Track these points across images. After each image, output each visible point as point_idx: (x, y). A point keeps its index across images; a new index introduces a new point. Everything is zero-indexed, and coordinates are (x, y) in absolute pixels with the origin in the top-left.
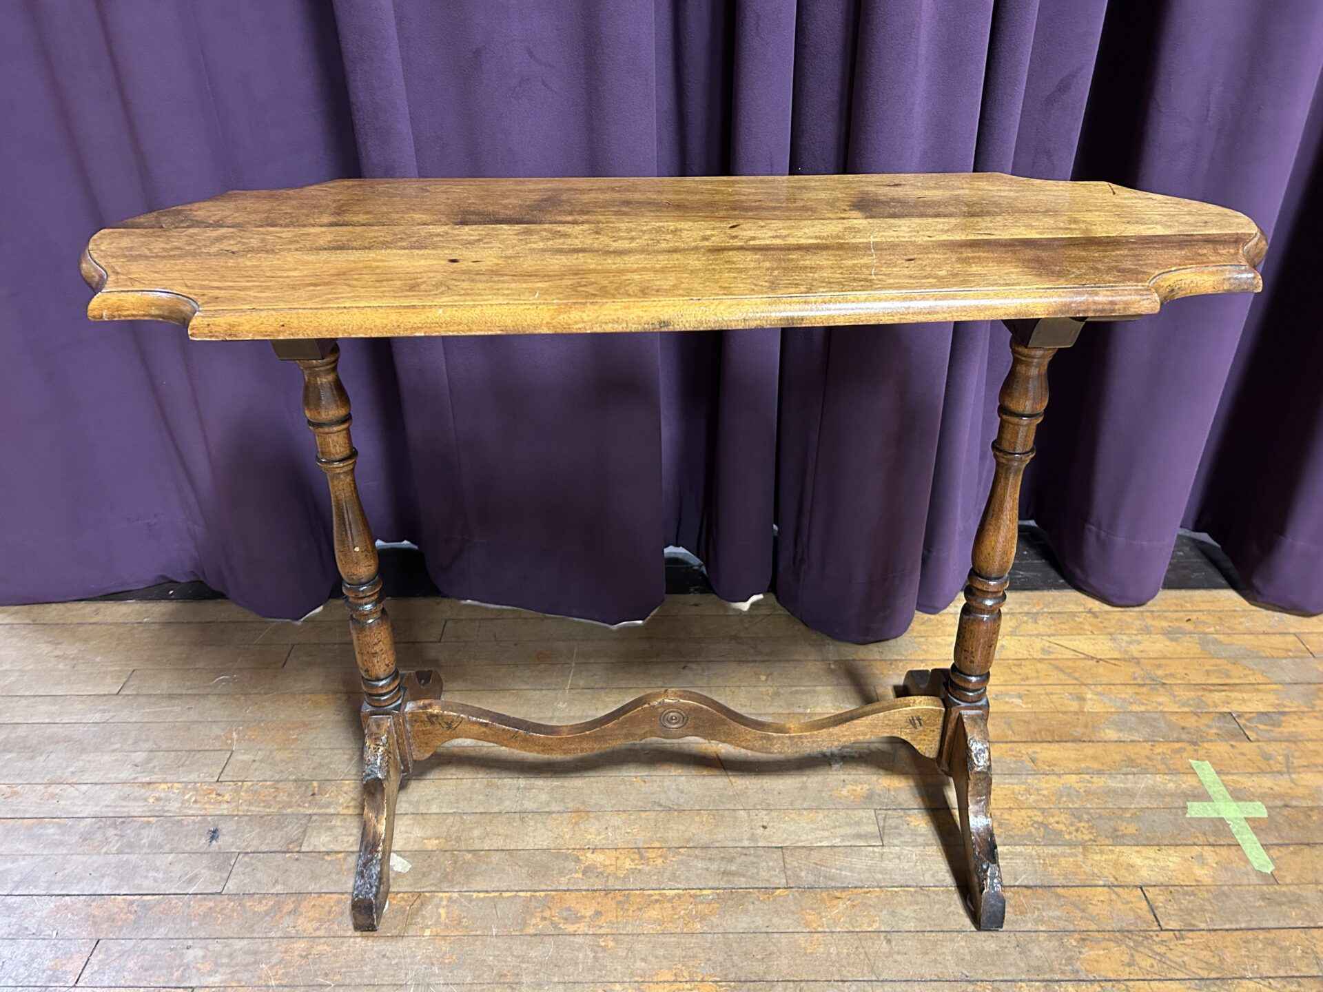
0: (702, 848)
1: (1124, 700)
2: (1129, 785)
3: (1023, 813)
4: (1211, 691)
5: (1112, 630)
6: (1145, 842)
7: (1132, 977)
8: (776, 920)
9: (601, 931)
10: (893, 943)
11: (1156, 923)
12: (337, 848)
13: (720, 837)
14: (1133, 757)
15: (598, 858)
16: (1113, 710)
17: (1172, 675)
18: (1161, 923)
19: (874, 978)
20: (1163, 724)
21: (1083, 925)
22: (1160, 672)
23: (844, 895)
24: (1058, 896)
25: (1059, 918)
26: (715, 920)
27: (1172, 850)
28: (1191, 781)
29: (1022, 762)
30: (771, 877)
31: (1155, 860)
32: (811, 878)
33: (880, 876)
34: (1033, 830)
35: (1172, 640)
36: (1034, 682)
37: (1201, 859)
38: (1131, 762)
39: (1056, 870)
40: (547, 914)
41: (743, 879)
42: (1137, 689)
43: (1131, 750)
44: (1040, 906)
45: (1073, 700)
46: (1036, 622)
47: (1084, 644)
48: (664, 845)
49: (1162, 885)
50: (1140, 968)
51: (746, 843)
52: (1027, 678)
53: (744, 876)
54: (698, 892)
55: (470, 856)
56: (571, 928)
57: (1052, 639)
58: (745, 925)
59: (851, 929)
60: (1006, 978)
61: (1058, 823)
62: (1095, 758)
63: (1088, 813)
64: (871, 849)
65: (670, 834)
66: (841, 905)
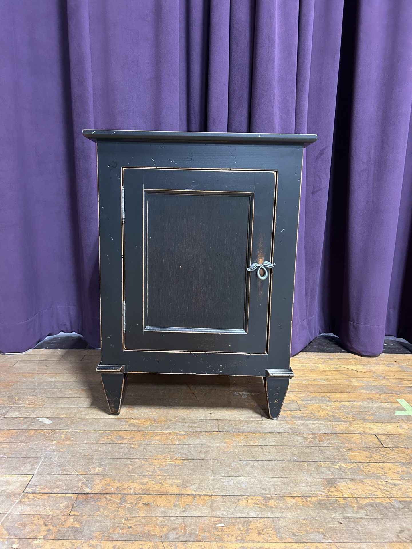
0: (182, 419)
1: (369, 382)
2: (370, 405)
3: (324, 412)
4: (405, 380)
5: (363, 363)
6: (377, 422)
7: (371, 461)
8: (212, 441)
9: (133, 443)
10: (264, 449)
11: (382, 445)
12: (20, 416)
13: (191, 416)
14: (372, 397)
15: (136, 421)
16: (364, 384)
17: (389, 376)
18: (384, 445)
19: (254, 459)
20: (385, 389)
21: (349, 445)
22: (383, 375)
23: (243, 434)
24: (338, 436)
25: (338, 443)
26: (185, 441)
27: (388, 424)
28: (397, 405)
29: (325, 398)
30: (212, 428)
31: (381, 427)
32: (229, 429)
33: (260, 429)
34: (328, 417)
35: (388, 366)
36: (331, 376)
37: (402, 427)
38: (371, 399)
39: (338, 429)
40: (110, 437)
41: (198, 429)
42: (374, 379)
43: (371, 396)
44: (330, 439)
45: (347, 381)
46: (332, 361)
47: (352, 367)
48: (166, 418)
49: (384, 434)
50: (374, 459)
51: (202, 418)
52: (328, 375)
53: (200, 428)
54: (179, 432)
55: (79, 420)
56: (120, 442)
57: (339, 365)
58: (198, 442)
59: (246, 444)
60: (314, 460)
61: (339, 415)
62: (356, 398)
63: (353, 413)
64: (257, 421)
65: (169, 415)
66: (242, 437)
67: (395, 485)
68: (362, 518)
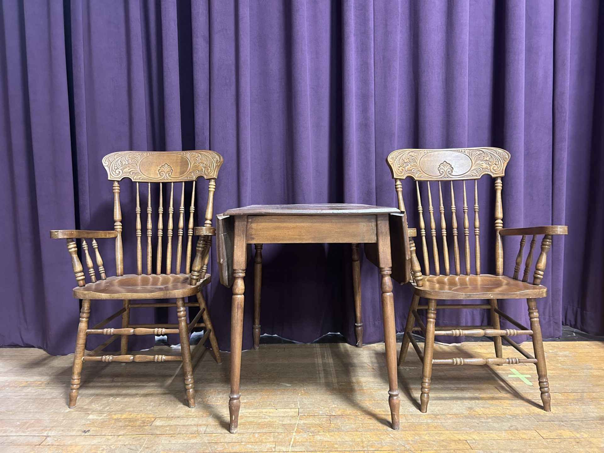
11: (499, 392)
21: (479, 392)
24: (472, 388)
25: (473, 391)
28: (509, 372)
39: (471, 385)
44: (467, 390)
50: (495, 398)
67: (508, 409)
68: (489, 422)
